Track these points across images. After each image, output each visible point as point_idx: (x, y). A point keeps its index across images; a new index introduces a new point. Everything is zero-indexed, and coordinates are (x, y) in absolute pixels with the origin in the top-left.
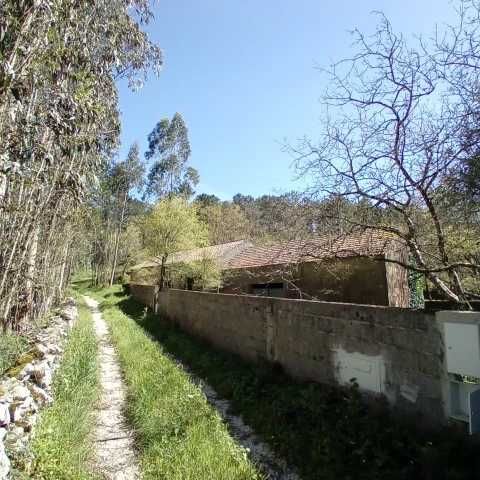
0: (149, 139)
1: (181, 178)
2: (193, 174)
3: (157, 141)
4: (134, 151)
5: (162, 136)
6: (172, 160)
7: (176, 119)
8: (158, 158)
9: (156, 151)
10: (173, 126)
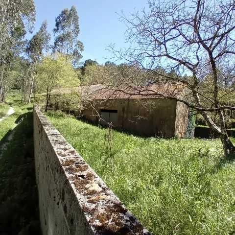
0: (56, 20)
1: (73, 46)
2: (80, 45)
3: (60, 23)
4: (44, 26)
5: (64, 20)
6: (68, 35)
7: (73, 10)
8: (61, 33)
9: (60, 28)
10: (70, 14)
